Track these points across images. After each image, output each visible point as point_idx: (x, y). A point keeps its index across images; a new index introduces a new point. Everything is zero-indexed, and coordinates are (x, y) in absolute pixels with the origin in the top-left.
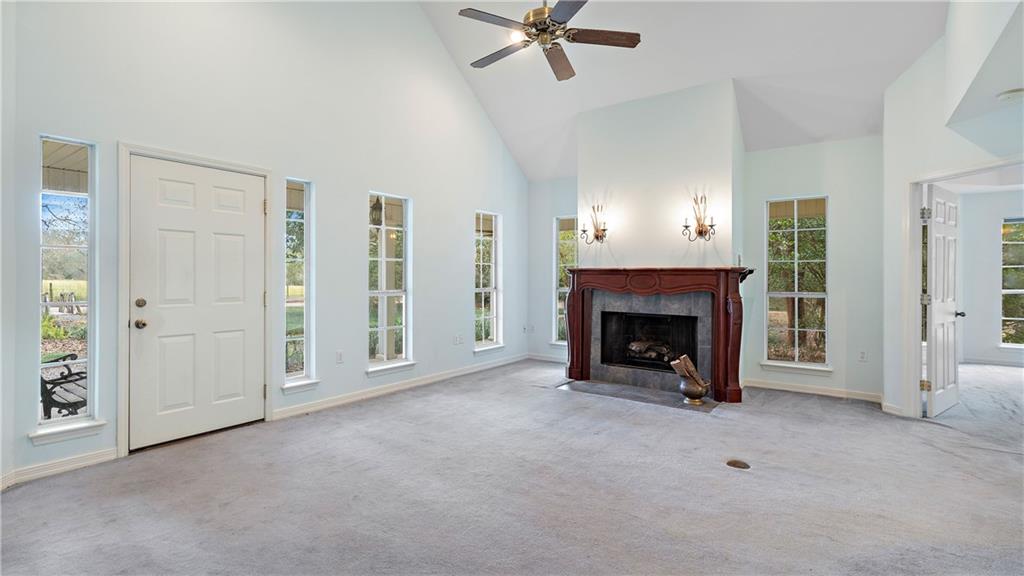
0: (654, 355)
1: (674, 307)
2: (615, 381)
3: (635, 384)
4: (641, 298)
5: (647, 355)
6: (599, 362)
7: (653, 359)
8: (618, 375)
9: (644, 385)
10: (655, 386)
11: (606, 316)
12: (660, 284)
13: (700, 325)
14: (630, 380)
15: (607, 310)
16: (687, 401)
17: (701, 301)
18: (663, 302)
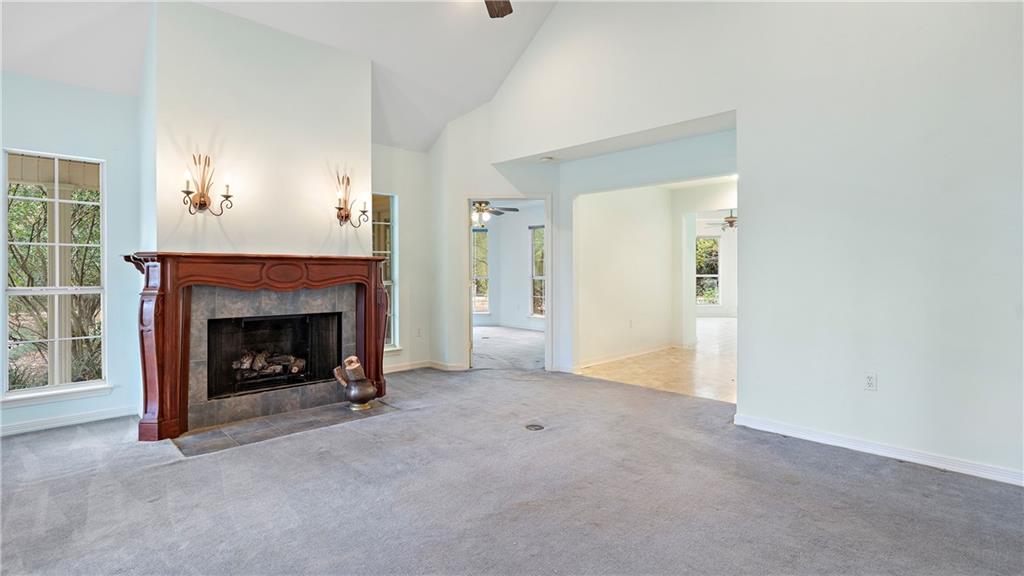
0: (279, 368)
1: (315, 304)
2: (235, 419)
3: (265, 413)
4: (274, 296)
5: (268, 371)
6: (205, 397)
7: (279, 374)
8: (239, 409)
9: (279, 410)
10: (293, 407)
11: (214, 325)
12: (308, 275)
13: (344, 321)
14: (259, 410)
15: (219, 316)
16: (355, 408)
17: (346, 294)
18: (302, 298)
